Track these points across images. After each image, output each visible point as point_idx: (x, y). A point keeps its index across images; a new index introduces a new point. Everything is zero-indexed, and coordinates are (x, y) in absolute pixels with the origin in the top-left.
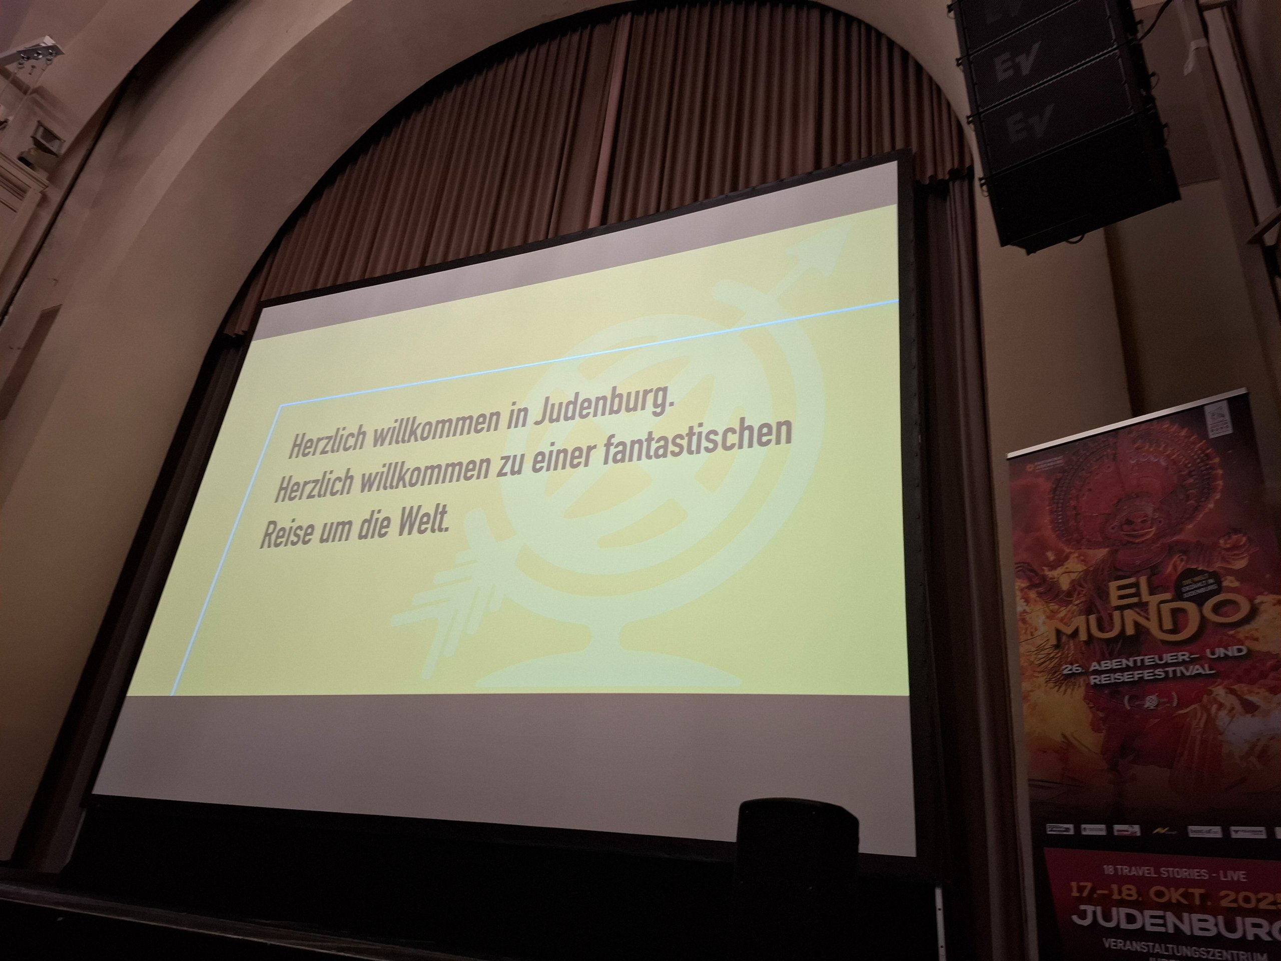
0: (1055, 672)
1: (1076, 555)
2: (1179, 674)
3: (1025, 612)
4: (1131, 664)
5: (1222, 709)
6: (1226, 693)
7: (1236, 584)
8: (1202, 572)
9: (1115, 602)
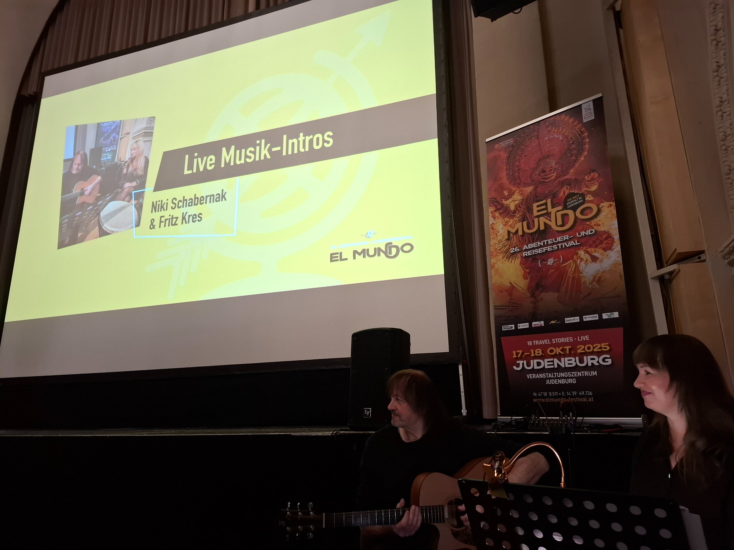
0: (507, 252)
1: (518, 191)
2: (564, 247)
3: (493, 223)
4: (542, 244)
5: (582, 261)
6: (584, 253)
7: (592, 198)
8: (577, 194)
9: (535, 213)
